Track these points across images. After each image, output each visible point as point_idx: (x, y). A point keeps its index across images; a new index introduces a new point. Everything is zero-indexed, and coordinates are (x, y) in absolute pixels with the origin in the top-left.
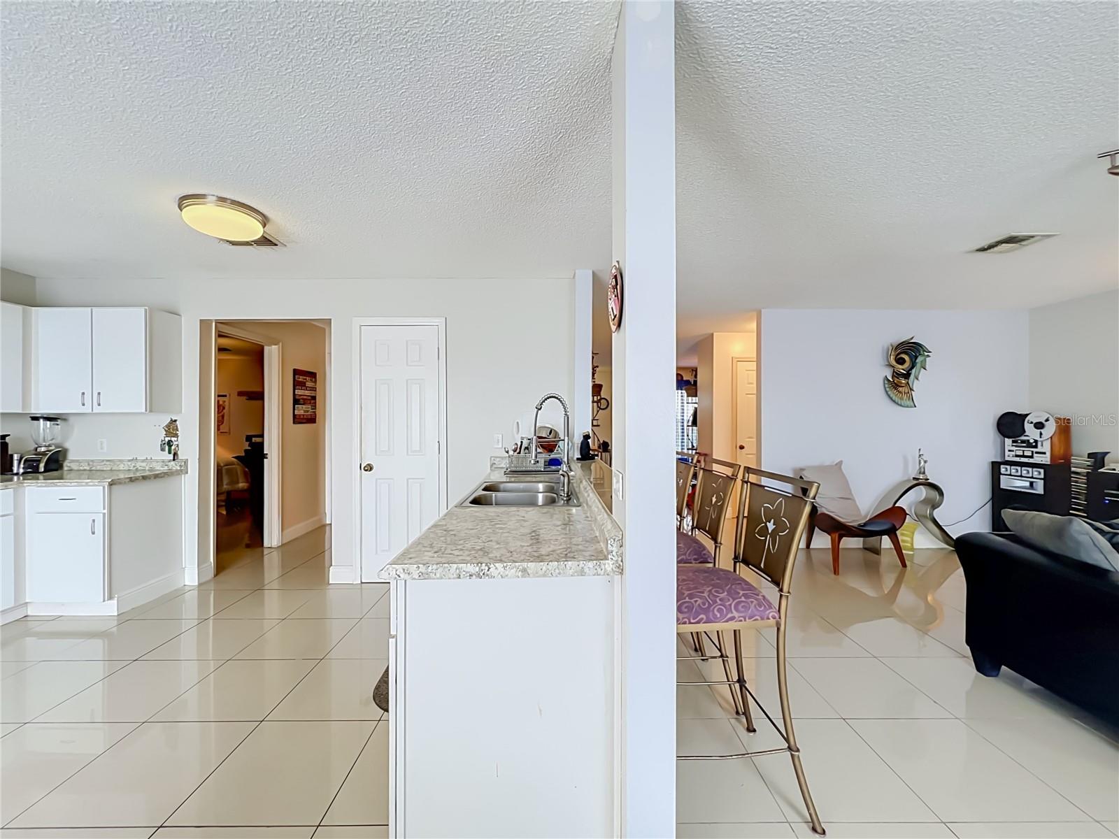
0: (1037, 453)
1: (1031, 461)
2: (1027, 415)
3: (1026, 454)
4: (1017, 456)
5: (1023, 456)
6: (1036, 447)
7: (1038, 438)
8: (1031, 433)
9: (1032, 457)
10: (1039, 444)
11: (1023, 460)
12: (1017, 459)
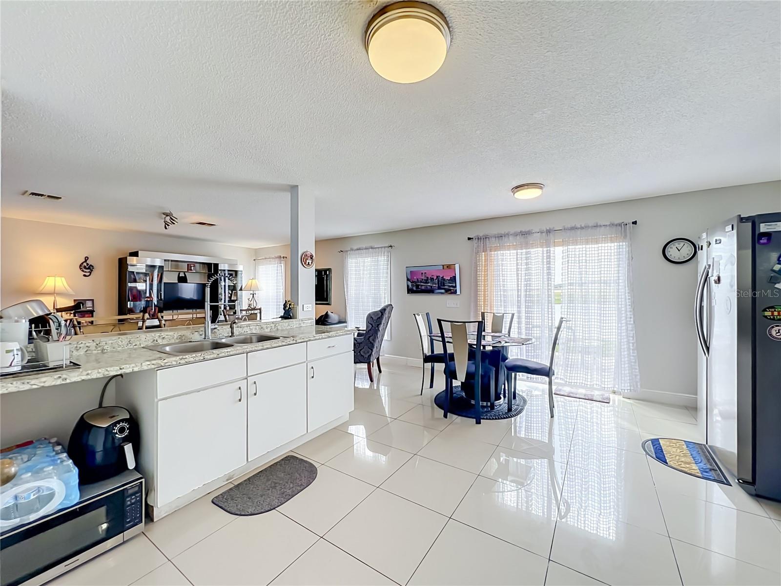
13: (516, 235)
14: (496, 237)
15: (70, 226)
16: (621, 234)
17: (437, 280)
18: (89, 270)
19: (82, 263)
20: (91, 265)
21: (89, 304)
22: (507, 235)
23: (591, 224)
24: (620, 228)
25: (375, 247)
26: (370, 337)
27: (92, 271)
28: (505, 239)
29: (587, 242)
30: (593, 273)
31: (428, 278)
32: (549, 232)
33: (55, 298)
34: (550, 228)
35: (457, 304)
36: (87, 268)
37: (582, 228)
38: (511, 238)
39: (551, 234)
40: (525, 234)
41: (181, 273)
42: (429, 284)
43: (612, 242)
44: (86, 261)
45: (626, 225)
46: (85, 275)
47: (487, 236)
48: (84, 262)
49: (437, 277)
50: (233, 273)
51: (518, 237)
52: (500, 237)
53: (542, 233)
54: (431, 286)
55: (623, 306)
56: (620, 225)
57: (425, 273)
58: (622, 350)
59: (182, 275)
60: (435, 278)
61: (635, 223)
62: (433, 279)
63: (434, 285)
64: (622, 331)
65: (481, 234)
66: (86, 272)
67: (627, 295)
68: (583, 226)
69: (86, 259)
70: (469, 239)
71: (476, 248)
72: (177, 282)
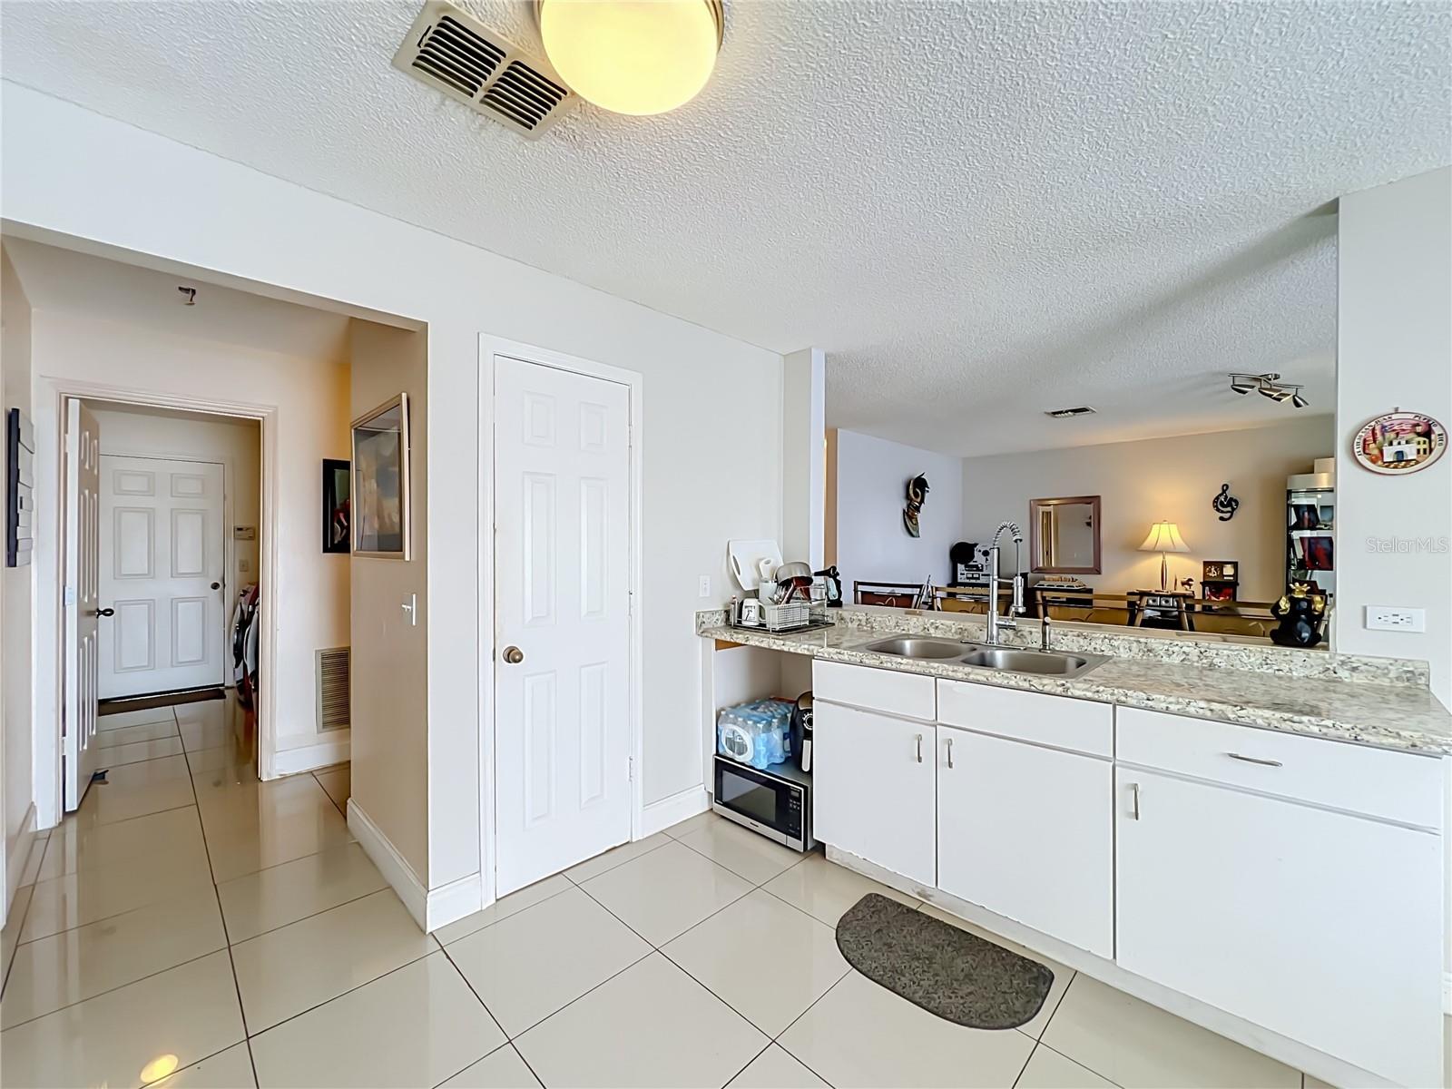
0: (983, 575)
1: (978, 581)
2: (976, 545)
3: (975, 576)
4: (968, 578)
5: (973, 578)
6: (982, 570)
7: (984, 563)
8: (979, 558)
9: (978, 578)
10: (985, 568)
11: (974, 581)
12: (968, 581)
15: (1199, 435)
18: (1229, 509)
19: (1217, 498)
20: (1231, 499)
21: (1228, 570)
27: (1233, 509)
33: (1164, 558)
36: (1226, 504)
44: (1224, 491)
46: (1222, 519)
48: (1220, 495)
66: (1222, 512)
69: (1225, 488)
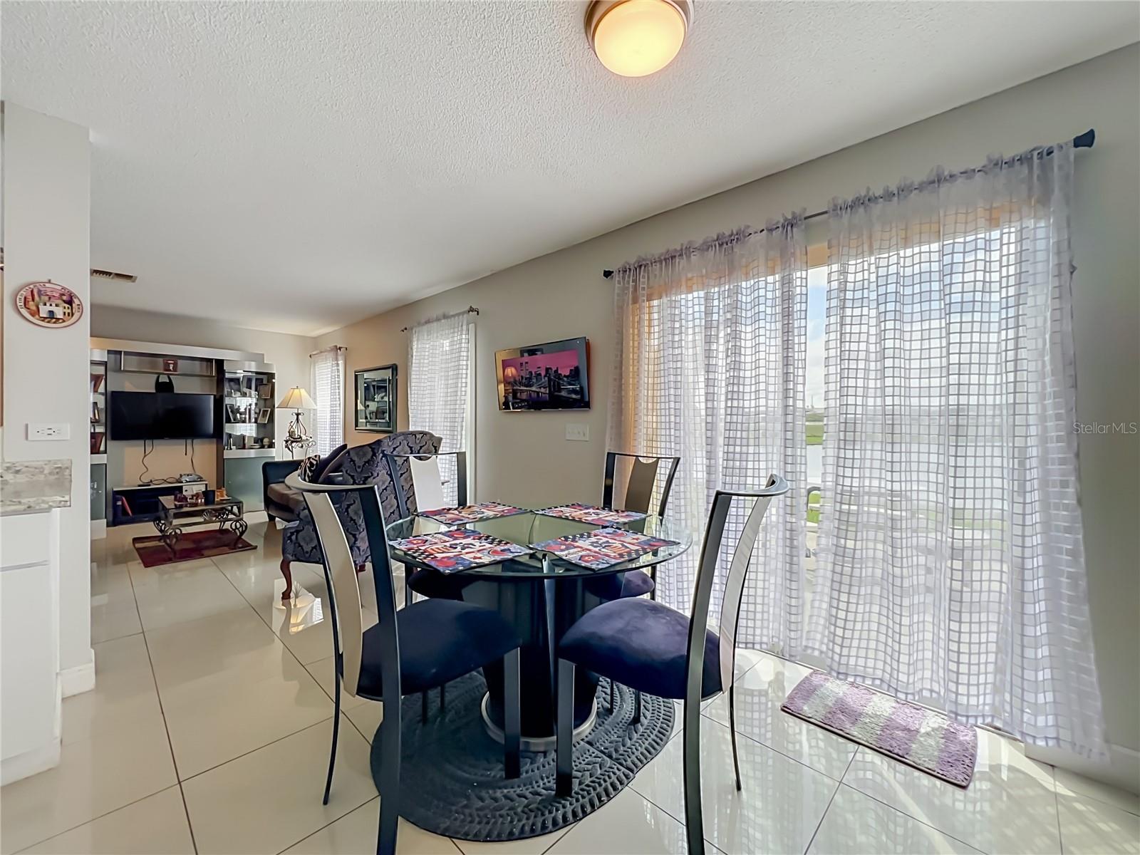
13: (706, 247)
14: (661, 262)
16: (1030, 189)
17: (546, 378)
22: (685, 252)
23: (919, 176)
24: (1025, 170)
25: (452, 313)
26: (349, 506)
28: (681, 263)
29: (906, 239)
30: (926, 335)
31: (531, 373)
32: (791, 224)
34: (793, 213)
35: (584, 435)
37: (889, 196)
38: (694, 258)
39: (795, 230)
40: (727, 242)
41: (161, 376)
42: (534, 389)
43: (993, 223)
45: (1049, 153)
47: (644, 260)
49: (547, 370)
50: (265, 377)
51: (711, 253)
52: (669, 258)
53: (770, 230)
54: (538, 393)
55: (1031, 441)
56: (1024, 159)
57: (527, 363)
58: (1027, 598)
59: (164, 379)
60: (543, 373)
61: (1086, 140)
62: (540, 374)
63: (543, 390)
64: (1028, 531)
65: (633, 260)
67: (1048, 402)
68: (894, 189)
70: (608, 274)
71: (618, 295)
72: (154, 391)
